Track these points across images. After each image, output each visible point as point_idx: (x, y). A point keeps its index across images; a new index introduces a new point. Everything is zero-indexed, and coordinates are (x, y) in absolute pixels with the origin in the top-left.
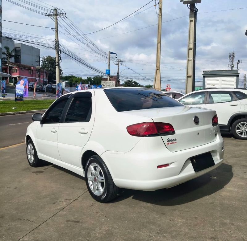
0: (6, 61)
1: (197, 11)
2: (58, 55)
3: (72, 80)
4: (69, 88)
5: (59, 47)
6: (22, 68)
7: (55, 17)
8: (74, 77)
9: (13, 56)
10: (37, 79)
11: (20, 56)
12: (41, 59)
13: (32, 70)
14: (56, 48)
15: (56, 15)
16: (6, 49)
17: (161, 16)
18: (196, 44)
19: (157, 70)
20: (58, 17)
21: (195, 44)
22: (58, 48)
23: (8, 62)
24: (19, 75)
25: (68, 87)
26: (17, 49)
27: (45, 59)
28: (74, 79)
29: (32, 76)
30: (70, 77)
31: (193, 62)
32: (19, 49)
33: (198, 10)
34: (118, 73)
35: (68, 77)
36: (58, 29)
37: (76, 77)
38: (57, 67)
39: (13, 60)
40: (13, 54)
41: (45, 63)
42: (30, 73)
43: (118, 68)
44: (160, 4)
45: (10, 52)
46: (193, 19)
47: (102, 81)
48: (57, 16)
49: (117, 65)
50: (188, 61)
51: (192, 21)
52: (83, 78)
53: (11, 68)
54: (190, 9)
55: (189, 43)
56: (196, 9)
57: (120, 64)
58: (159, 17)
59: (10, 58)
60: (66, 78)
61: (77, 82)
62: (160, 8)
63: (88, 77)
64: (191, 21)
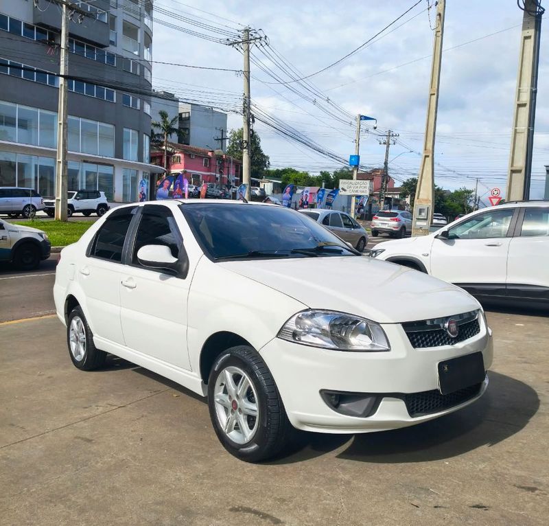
0: (162, 140)
1: (543, 12)
2: (249, 125)
3: (288, 179)
4: (280, 194)
5: (249, 108)
6: (190, 154)
7: (244, 46)
8: (294, 171)
9: (175, 130)
10: (218, 175)
11: (188, 129)
12: (228, 135)
13: (210, 158)
14: (244, 111)
15: (247, 41)
16: (162, 116)
17: (440, 33)
18: (536, 92)
19: (426, 156)
20: (251, 45)
21: (534, 94)
22: (249, 111)
23: (165, 143)
24: (185, 167)
25: (278, 193)
26: (183, 116)
27: (235, 135)
28: (293, 176)
29: (209, 170)
30: (284, 171)
31: (528, 136)
32: (187, 115)
33: (544, 10)
34: (386, 163)
35: (281, 171)
36: (249, 72)
37: (297, 172)
38: (244, 150)
39: (174, 138)
40: (176, 126)
41: (236, 143)
42: (206, 165)
43: (387, 151)
44: (441, 6)
45: (170, 122)
46: (531, 32)
47: (341, 181)
48: (248, 43)
49: (384, 143)
50: (516, 132)
51: (529, 37)
52: (311, 175)
53: (170, 154)
54: (525, 10)
55: (519, 90)
56: (540, 7)
57: (391, 142)
58: (436, 35)
59: (169, 135)
60: (277, 174)
61: (298, 183)
62: (440, 15)
63: (321, 172)
64: (526, 38)
